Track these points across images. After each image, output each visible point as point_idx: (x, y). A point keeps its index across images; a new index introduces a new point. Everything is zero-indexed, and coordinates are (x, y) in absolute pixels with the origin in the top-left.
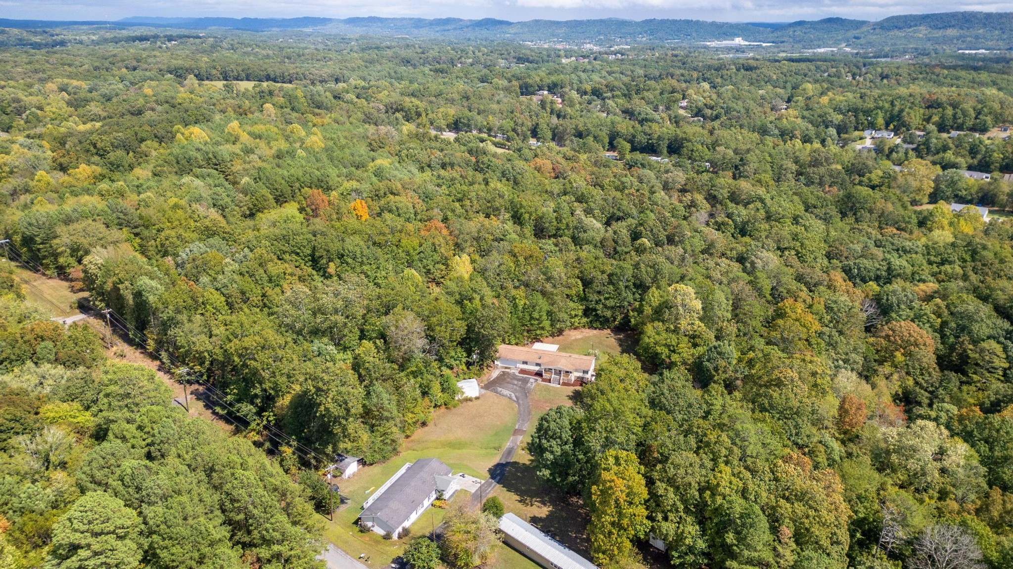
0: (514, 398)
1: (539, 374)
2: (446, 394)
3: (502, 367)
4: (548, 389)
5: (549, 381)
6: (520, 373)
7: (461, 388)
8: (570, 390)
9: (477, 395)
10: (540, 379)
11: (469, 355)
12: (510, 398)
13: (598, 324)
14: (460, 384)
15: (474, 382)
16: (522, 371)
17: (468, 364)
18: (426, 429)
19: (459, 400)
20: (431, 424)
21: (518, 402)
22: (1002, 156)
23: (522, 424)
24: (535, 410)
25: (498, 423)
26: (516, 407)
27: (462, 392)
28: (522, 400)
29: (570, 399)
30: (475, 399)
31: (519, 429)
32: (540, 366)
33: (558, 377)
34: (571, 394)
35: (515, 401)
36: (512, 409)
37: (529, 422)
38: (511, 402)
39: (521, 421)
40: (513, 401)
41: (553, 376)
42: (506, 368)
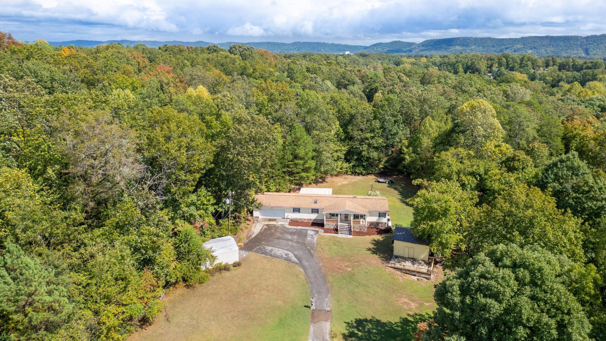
0: (294, 259)
1: (319, 224)
2: (185, 262)
3: (265, 220)
4: (337, 242)
5: (336, 230)
6: (290, 224)
7: (211, 250)
8: (368, 240)
9: (237, 259)
10: (321, 231)
11: (219, 200)
12: (288, 260)
13: (361, 169)
14: (208, 245)
15: (230, 241)
16: (293, 222)
17: (217, 216)
18: (149, 330)
19: (207, 271)
20: (159, 321)
21: (301, 264)
22: (552, 79)
23: (319, 299)
24: (332, 274)
25: (279, 302)
26: (301, 272)
27: (212, 256)
28: (307, 261)
29: (374, 253)
30: (234, 266)
31: (318, 308)
32: (318, 213)
33: (346, 225)
34: (372, 246)
35: (296, 263)
36: (297, 276)
37: (329, 295)
38: (291, 264)
39: (316, 295)
40: (294, 262)
41: (339, 224)
42: (270, 220)
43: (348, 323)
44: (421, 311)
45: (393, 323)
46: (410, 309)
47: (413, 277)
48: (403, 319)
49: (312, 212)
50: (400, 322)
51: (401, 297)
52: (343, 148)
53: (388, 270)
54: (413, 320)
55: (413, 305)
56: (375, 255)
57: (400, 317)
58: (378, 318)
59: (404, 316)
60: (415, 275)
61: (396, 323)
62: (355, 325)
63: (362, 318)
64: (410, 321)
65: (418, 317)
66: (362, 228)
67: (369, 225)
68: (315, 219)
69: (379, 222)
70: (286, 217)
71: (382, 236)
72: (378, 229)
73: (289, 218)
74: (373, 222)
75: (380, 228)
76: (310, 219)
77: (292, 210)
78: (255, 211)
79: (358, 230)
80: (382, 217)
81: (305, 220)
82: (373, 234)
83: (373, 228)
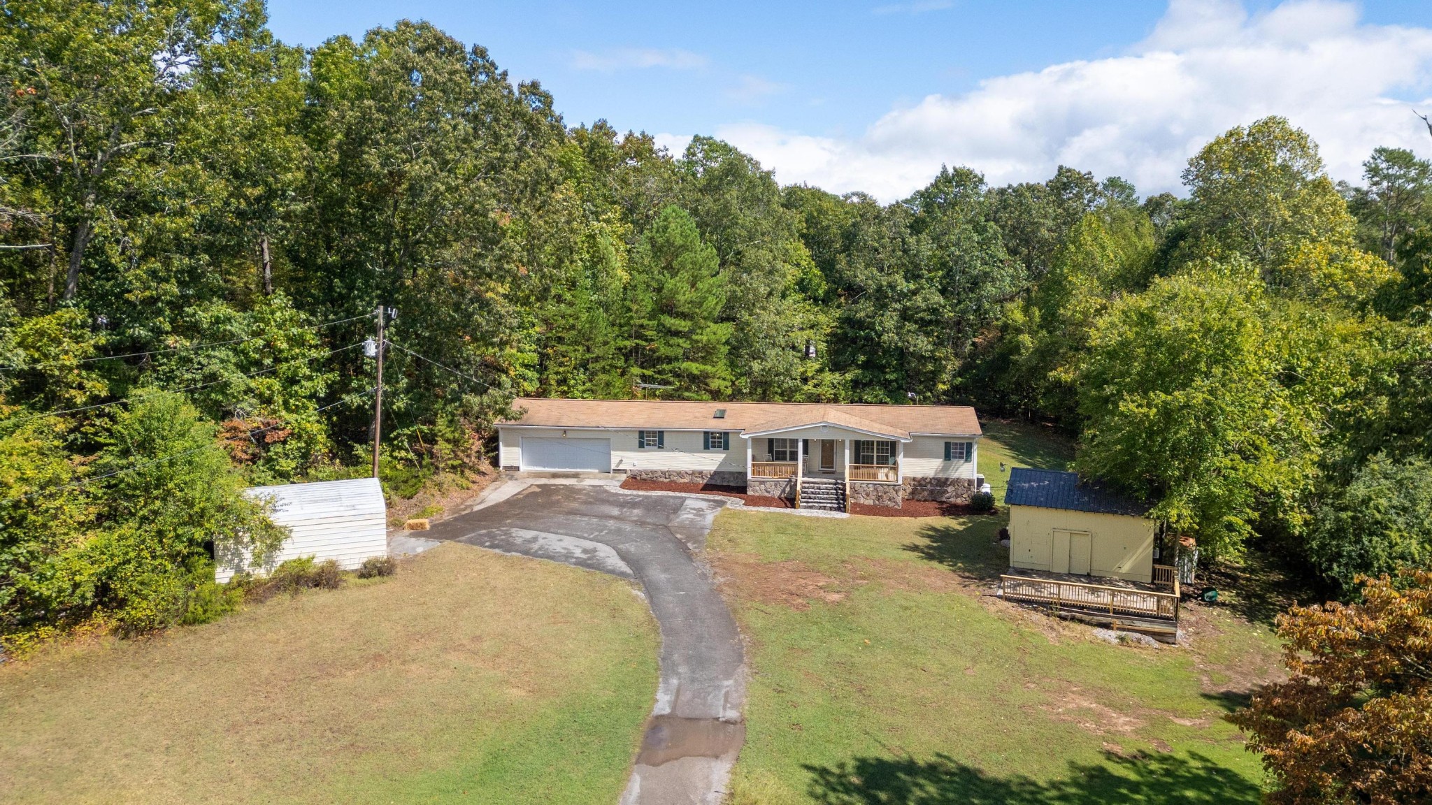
0: (614, 561)
1: (727, 485)
3: (538, 475)
5: (790, 501)
6: (624, 485)
8: (913, 527)
9: (378, 551)
10: (734, 503)
12: (590, 564)
16: (636, 480)
19: (243, 583)
21: (638, 577)
23: (693, 680)
24: (763, 607)
25: (515, 692)
26: (635, 599)
27: (269, 526)
28: (666, 570)
29: (930, 557)
30: (362, 576)
31: (684, 711)
32: (726, 447)
33: (825, 482)
34: (923, 542)
35: (623, 575)
36: (615, 612)
37: (743, 670)
38: (599, 575)
39: (683, 669)
40: (612, 572)
41: (800, 479)
42: (555, 476)
43: (823, 772)
44: (1162, 744)
45: (1042, 783)
46: (1112, 735)
47: (1101, 633)
48: (1082, 769)
49: (706, 447)
50: (1075, 783)
51: (1062, 692)
52: (822, 318)
53: (993, 609)
54: (1133, 776)
55: (1122, 723)
56: (935, 564)
57: (1072, 765)
58: (969, 763)
59: (1091, 758)
60: (1107, 626)
61: (1054, 785)
62: (855, 780)
63: (887, 757)
64: (1122, 781)
65: (1154, 766)
66: (885, 493)
67: (909, 489)
68: (716, 473)
69: (947, 479)
70: (613, 467)
71: (961, 520)
72: (942, 503)
73: (625, 471)
74: (924, 479)
75: (952, 500)
76: (701, 473)
77: (635, 439)
78: (507, 445)
79: (870, 502)
80: (956, 457)
81: (682, 477)
82: (927, 514)
83: (925, 501)
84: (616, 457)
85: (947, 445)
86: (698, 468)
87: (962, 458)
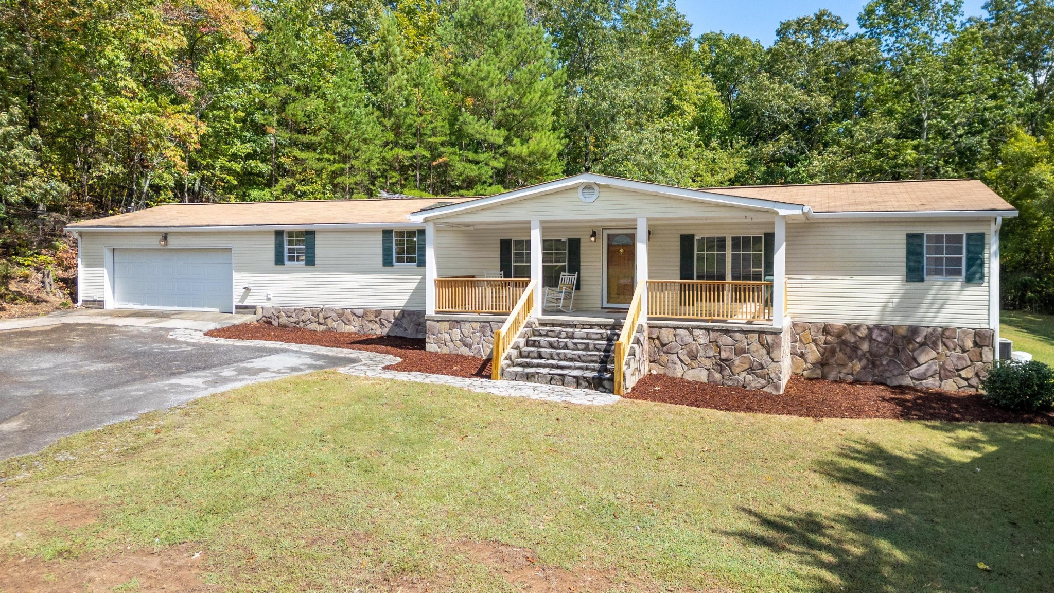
41: (537, 316)
49: (388, 262)
66: (740, 352)
67: (813, 354)
68: (404, 313)
69: (914, 330)
70: (236, 301)
71: (963, 434)
72: (902, 389)
73: (253, 309)
74: (853, 329)
75: (932, 384)
76: (378, 313)
77: (269, 245)
78: (89, 265)
79: (699, 375)
80: (938, 272)
81: (348, 322)
82: (855, 412)
83: (856, 382)
84: (239, 280)
85: (914, 243)
86: (373, 303)
87: (958, 273)
